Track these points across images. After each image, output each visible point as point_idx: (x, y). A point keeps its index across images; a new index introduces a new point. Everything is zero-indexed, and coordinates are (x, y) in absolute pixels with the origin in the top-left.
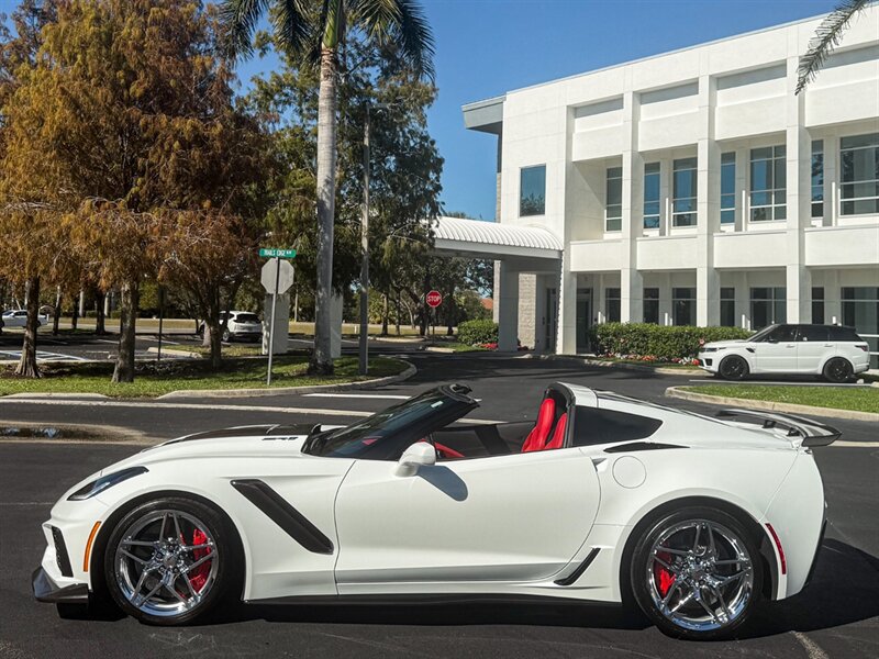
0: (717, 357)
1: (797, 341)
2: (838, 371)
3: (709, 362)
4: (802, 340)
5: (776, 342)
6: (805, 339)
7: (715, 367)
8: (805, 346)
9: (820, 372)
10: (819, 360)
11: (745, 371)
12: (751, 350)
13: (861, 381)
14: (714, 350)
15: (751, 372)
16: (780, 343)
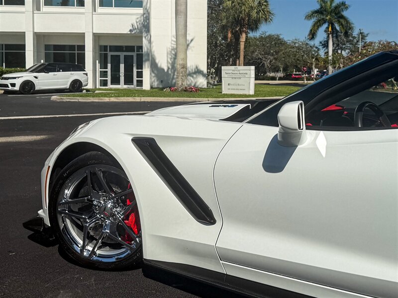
0: (18, 83)
1: (57, 72)
2: (76, 86)
3: (13, 85)
4: (60, 71)
5: (48, 72)
6: (61, 70)
7: (17, 88)
8: (61, 74)
9: (68, 87)
10: (68, 81)
11: (33, 89)
12: (36, 77)
13: (84, 91)
14: (15, 78)
15: (36, 89)
16: (50, 73)
